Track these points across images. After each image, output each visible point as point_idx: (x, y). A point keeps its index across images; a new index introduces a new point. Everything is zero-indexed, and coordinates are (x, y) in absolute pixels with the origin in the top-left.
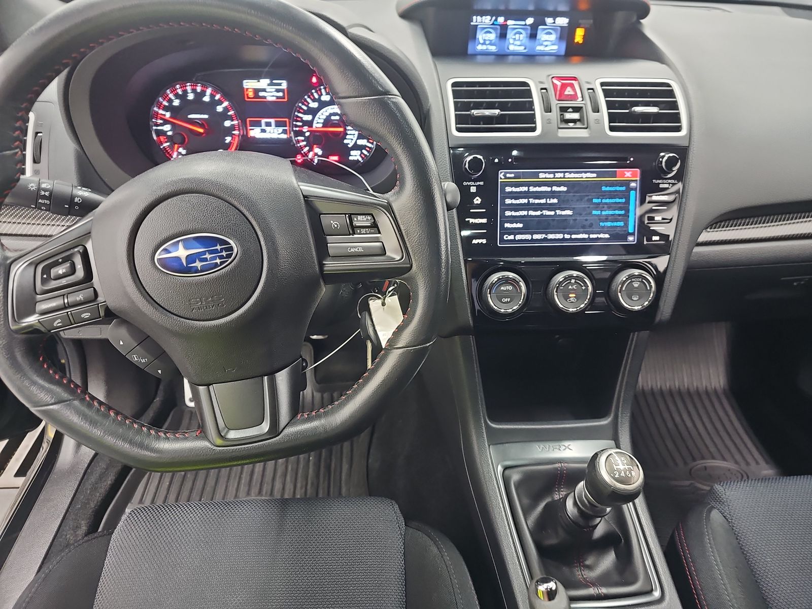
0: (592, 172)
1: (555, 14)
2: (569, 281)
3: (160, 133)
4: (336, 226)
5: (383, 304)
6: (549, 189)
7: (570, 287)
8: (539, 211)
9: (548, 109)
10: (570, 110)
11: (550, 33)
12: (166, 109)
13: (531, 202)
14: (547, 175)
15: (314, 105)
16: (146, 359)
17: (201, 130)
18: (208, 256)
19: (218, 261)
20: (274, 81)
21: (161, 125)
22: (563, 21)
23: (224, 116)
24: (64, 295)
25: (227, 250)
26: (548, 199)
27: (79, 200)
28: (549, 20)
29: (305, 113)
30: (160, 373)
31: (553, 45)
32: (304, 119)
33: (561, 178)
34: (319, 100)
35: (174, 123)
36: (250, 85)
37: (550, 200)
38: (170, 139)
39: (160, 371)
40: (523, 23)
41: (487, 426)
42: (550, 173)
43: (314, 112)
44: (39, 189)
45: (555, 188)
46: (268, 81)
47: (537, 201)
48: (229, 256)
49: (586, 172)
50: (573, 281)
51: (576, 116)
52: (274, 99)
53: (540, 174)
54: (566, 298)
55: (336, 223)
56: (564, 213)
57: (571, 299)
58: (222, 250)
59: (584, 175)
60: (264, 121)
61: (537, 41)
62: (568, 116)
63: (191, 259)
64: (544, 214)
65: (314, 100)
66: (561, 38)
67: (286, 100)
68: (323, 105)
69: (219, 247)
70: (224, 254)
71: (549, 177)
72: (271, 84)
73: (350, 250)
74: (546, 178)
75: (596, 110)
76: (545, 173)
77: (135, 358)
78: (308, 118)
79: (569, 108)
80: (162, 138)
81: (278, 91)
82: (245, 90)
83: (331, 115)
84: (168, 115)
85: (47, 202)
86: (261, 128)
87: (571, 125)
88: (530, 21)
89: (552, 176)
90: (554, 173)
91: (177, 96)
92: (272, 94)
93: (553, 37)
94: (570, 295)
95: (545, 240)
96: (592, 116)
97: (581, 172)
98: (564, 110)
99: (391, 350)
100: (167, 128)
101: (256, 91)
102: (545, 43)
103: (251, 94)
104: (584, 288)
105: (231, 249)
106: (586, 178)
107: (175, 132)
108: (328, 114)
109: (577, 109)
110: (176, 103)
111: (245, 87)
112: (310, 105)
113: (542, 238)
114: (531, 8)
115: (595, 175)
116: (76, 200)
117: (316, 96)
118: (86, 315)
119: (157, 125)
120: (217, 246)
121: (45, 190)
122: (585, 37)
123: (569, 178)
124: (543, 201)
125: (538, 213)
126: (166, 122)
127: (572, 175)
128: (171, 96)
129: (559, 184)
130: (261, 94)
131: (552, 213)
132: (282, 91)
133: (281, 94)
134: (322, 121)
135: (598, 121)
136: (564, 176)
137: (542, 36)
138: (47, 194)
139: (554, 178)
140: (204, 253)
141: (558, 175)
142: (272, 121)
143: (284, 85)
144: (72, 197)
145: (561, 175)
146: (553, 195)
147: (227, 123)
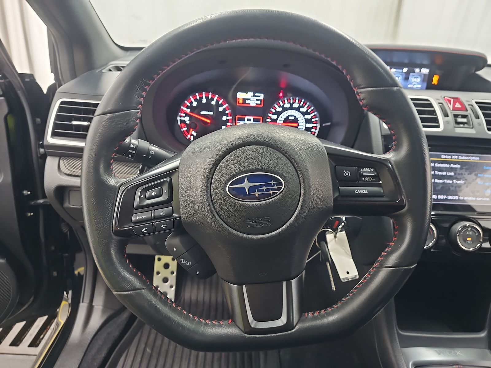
0: (476, 157)
1: (421, 66)
2: (467, 229)
3: (183, 122)
4: (347, 174)
5: (335, 237)
6: (448, 166)
7: (468, 233)
8: (442, 180)
9: (446, 115)
10: (460, 116)
11: (417, 78)
12: (188, 107)
13: (436, 174)
14: (447, 157)
15: (279, 109)
16: (190, 263)
17: (209, 121)
18: (264, 188)
19: (271, 192)
20: (256, 94)
21: (184, 117)
22: (425, 71)
23: (223, 113)
24: (152, 211)
25: (278, 185)
26: (448, 173)
27: (153, 153)
28: (417, 70)
29: (273, 114)
30: (198, 274)
31: (418, 84)
32: (272, 118)
33: (456, 159)
34: (283, 107)
35: (192, 116)
36: (241, 95)
37: (449, 173)
38: (187, 125)
39: (198, 273)
40: (401, 71)
41: (398, 334)
42: (448, 155)
43: (278, 114)
44: (130, 143)
45: (452, 165)
46: (252, 94)
47: (440, 173)
48: (279, 189)
49: (473, 156)
50: (470, 229)
51: (465, 120)
52: (254, 105)
53: (442, 156)
54: (465, 240)
55: (347, 172)
56: (459, 182)
57: (468, 241)
58: (274, 185)
59: (472, 158)
60: (247, 118)
61: (409, 82)
62: (460, 120)
63: (252, 189)
64: (445, 182)
65: (280, 106)
66: (423, 81)
67: (262, 106)
68: (285, 110)
69: (272, 182)
70: (276, 187)
71: (448, 158)
72: (254, 96)
73: (357, 191)
74: (446, 158)
75: (477, 117)
76: (446, 155)
77: (183, 261)
78: (274, 117)
79: (459, 115)
80: (183, 125)
81: (257, 100)
82: (238, 99)
83: (289, 116)
84: (188, 111)
85: (134, 152)
86: (244, 122)
87: (462, 125)
88: (405, 70)
89: (450, 157)
90: (451, 156)
91: (196, 100)
92: (253, 102)
93: (419, 80)
94: (468, 239)
95: (446, 200)
96: (475, 121)
97: (469, 156)
98: (456, 116)
99: (381, 268)
100: (187, 119)
101: (244, 100)
102: (414, 83)
103: (241, 101)
104: (477, 234)
105: (281, 184)
106: (473, 160)
107: (191, 122)
108: (287, 116)
109: (464, 116)
110: (195, 104)
111: (238, 97)
112: (277, 110)
113: (445, 198)
114: (406, 61)
115: (478, 158)
116: (151, 152)
117: (282, 104)
118: (164, 226)
119: (181, 117)
120: (271, 181)
121: (134, 145)
122: (439, 81)
123: (461, 159)
124: (444, 173)
125: (441, 181)
126: (187, 115)
127: (464, 158)
128: (193, 100)
129: (455, 163)
130: (247, 102)
131: (451, 182)
132: (261, 100)
133: (259, 102)
134: (283, 120)
135: (480, 124)
136: (458, 158)
137: (412, 79)
138: (134, 147)
139: (451, 159)
140: (262, 186)
141: (453, 157)
142: (252, 118)
143: (262, 96)
144: (149, 151)
145: (456, 157)
146: (452, 169)
147: (224, 118)
